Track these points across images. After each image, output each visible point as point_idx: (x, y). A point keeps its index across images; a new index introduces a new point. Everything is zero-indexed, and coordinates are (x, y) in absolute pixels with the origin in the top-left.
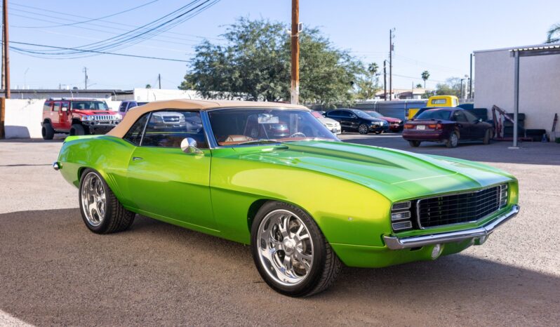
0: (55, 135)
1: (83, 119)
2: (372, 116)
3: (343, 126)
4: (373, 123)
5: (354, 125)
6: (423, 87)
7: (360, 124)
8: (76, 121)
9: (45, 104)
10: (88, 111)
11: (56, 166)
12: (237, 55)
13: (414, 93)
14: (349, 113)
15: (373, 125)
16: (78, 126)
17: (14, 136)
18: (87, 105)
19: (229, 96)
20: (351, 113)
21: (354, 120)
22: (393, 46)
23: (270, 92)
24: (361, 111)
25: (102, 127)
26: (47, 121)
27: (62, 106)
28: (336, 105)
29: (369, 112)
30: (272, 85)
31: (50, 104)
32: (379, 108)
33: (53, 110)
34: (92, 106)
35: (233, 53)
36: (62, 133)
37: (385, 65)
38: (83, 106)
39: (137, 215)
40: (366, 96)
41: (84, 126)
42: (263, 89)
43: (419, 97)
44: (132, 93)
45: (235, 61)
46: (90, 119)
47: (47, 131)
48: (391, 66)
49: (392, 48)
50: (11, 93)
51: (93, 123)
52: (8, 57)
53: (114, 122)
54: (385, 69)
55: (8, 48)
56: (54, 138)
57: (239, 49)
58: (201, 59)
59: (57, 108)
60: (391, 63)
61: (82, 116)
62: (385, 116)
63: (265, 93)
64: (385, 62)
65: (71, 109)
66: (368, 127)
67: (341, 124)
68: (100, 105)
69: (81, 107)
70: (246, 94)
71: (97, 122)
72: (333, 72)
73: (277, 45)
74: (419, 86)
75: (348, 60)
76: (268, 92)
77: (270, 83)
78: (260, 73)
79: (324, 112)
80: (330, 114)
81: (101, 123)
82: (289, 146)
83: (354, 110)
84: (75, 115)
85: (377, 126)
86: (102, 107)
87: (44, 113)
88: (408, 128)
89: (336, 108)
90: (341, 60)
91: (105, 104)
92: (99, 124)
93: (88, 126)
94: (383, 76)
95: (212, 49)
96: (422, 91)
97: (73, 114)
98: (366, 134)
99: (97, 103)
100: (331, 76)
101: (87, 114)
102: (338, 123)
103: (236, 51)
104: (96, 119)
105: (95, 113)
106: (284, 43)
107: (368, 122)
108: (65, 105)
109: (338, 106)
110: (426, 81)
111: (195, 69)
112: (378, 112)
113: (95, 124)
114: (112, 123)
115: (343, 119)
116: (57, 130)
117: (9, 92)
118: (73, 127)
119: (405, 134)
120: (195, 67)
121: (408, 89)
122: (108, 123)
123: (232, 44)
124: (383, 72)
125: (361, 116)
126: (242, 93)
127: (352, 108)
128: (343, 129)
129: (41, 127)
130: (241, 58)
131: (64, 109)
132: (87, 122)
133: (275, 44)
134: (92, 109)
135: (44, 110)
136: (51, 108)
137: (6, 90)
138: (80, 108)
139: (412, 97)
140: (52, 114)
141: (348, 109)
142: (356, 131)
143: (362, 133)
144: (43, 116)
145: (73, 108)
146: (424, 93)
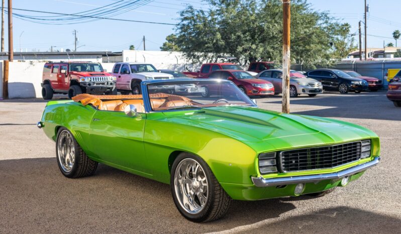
0: (54, 95)
1: (80, 81)
2: (352, 76)
3: (324, 85)
4: (352, 82)
5: (333, 84)
6: (394, 46)
7: (339, 84)
8: (74, 83)
9: (45, 66)
10: (85, 73)
11: (40, 125)
12: (219, 19)
13: (386, 51)
14: (328, 73)
15: (353, 84)
16: (76, 87)
17: (17, 96)
18: (83, 67)
19: (213, 56)
20: (332, 73)
21: (333, 80)
22: (368, 7)
23: (252, 53)
24: (341, 71)
25: (98, 87)
26: (46, 83)
27: (61, 69)
28: (315, 65)
29: (347, 72)
30: (254, 47)
31: (49, 66)
32: (357, 68)
33: (52, 72)
34: (88, 68)
35: (216, 17)
36: (61, 93)
37: (360, 25)
38: (79, 68)
39: (99, 164)
40: (342, 55)
41: (81, 87)
42: (245, 50)
43: (392, 56)
44: (121, 55)
45: (218, 24)
46: (87, 80)
47: (47, 92)
48: (365, 27)
49: (366, 9)
50: (14, 55)
51: (89, 85)
52: (11, 22)
53: (109, 83)
54: (360, 30)
55: (11, 15)
56: (53, 98)
57: (221, 12)
58: (186, 22)
59: (56, 70)
60: (365, 24)
61: (80, 78)
62: (362, 75)
63: (247, 53)
64: (360, 23)
65: (70, 71)
66: (348, 86)
67: (323, 83)
68: (95, 67)
69: (78, 69)
70: (228, 55)
71: (94, 83)
72: (313, 34)
73: (258, 8)
74: (390, 45)
75: (326, 22)
76: (250, 54)
77: (251, 45)
78: (242, 36)
79: (305, 72)
80: (310, 74)
81: (97, 84)
82: (206, 112)
83: (333, 70)
84: (74, 77)
85: (357, 85)
86: (97, 69)
87: (44, 75)
88: (393, 89)
89: (315, 68)
90: (320, 22)
91: (101, 67)
92: (95, 85)
93: (85, 87)
94: (358, 36)
95: (196, 13)
96: (393, 50)
97: (71, 76)
98: (346, 93)
99: (92, 65)
100: (310, 37)
101: (84, 76)
102: (320, 83)
103: (219, 14)
104: (92, 81)
105: (91, 75)
106: (264, 6)
107: (348, 82)
108: (64, 67)
109: (317, 65)
110: (397, 40)
111: (181, 32)
112: (357, 72)
113: (92, 85)
114: (108, 84)
115: (323, 79)
116: (56, 90)
117: (12, 55)
118: (71, 88)
119: (389, 95)
120: (180, 30)
121: (380, 48)
122: (103, 84)
123: (214, 8)
124: (358, 33)
125: (341, 76)
126: (225, 54)
127: (331, 68)
128: (324, 88)
129: (41, 88)
130: (223, 21)
131: (63, 71)
132: (85, 83)
133: (256, 7)
134: (89, 71)
135: (44, 72)
136: (51, 70)
137: (9, 53)
138: (76, 70)
139: (384, 56)
140: (51, 75)
141: (327, 69)
142: (336, 90)
143: (342, 93)
144: (43, 78)
145: (71, 70)
146: (396, 51)
